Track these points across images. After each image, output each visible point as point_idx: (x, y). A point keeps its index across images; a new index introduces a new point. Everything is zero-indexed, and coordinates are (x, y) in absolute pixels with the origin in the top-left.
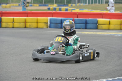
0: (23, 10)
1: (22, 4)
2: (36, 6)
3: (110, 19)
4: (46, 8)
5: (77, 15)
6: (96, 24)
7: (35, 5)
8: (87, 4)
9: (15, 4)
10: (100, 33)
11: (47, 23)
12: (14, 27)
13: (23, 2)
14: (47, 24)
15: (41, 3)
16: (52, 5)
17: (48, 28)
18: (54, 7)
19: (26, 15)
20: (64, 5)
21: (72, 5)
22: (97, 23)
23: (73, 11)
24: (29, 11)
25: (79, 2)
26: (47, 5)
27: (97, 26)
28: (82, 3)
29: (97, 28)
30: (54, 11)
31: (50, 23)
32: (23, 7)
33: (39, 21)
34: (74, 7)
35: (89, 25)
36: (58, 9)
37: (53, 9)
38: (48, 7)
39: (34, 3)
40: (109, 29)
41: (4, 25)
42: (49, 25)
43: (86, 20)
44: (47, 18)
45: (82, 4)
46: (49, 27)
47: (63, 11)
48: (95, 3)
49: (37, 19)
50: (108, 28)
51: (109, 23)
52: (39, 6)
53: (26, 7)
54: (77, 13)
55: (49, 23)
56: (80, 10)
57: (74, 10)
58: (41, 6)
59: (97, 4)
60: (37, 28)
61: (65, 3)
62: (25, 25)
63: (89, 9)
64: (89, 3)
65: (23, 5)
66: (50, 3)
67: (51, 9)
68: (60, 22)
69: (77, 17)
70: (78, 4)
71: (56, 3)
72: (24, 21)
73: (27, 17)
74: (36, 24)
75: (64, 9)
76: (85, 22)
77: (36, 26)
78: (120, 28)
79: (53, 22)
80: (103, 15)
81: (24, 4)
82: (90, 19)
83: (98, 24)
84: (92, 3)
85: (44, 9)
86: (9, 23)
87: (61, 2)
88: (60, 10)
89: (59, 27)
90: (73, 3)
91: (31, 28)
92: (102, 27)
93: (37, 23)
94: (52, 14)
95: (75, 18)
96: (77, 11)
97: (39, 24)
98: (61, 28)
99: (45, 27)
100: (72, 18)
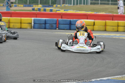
0: (7, 11)
1: (5, 5)
2: (21, 7)
3: (94, 20)
4: (30, 8)
5: (61, 16)
7: (19, 5)
8: (72, 5)
11: (31, 23)
13: (7, 2)
14: (31, 25)
15: (25, 4)
16: (37, 6)
17: (32, 28)
18: (39, 7)
19: (10, 15)
20: (49, 6)
21: (56, 6)
23: (57, 11)
24: (13, 11)
25: (63, 3)
26: (31, 5)
28: (67, 4)
30: (38, 12)
31: (34, 23)
32: (7, 7)
34: (58, 8)
35: (73, 25)
36: (43, 10)
37: (37, 9)
38: (33, 8)
39: (19, 3)
40: (93, 30)
42: (33, 26)
43: (70, 21)
44: (31, 18)
45: (67, 5)
46: (33, 28)
47: (48, 11)
48: (80, 4)
49: (21, 19)
51: (93, 24)
52: (24, 6)
53: (11, 7)
54: (61, 13)
55: (33, 24)
56: (64, 11)
57: (59, 10)
58: (26, 6)
59: (82, 5)
60: (21, 28)
61: (50, 4)
62: (9, 25)
63: (74, 10)
64: (74, 4)
65: (7, 5)
66: (35, 4)
67: (35, 10)
68: (44, 23)
69: (62, 18)
70: (63, 5)
71: (41, 3)
72: (8, 22)
73: (11, 17)
74: (20, 24)
75: (48, 9)
76: (69, 23)
78: (104, 30)
79: (37, 23)
80: (87, 16)
82: (74, 19)
84: (77, 4)
85: (29, 9)
87: (45, 3)
88: (45, 10)
89: (43, 28)
90: (58, 4)
91: (15, 28)
93: (21, 23)
94: (36, 14)
95: (59, 19)
96: (62, 11)
97: (22, 24)
98: (45, 28)
99: (29, 27)
100: (56, 19)
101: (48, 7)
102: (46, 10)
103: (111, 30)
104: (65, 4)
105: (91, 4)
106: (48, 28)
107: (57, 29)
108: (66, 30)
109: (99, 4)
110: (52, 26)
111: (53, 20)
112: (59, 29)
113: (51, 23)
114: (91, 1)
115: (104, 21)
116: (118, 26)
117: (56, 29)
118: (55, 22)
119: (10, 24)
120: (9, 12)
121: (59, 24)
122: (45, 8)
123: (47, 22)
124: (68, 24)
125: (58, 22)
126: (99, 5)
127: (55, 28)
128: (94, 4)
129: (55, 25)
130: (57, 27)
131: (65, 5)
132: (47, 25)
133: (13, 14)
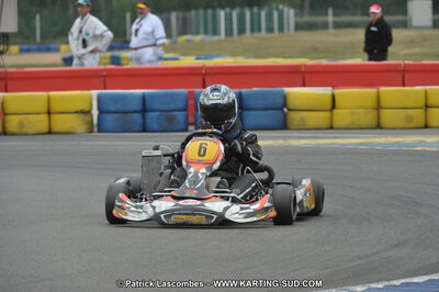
5: (200, 79)
6: (282, 109)
8: (223, 35)
10: (303, 142)
11: (88, 113)
14: (88, 118)
17: (91, 131)
19: (2, 84)
22: (285, 105)
24: (14, 70)
25: (183, 32)
27: (285, 115)
28: (197, 33)
29: (284, 125)
30: (112, 67)
31: (101, 111)
33: (56, 107)
34: (174, 50)
35: (252, 113)
36: (108, 61)
38: (67, 55)
40: (332, 128)
42: (95, 121)
43: (240, 94)
45: (198, 38)
46: (95, 129)
49: (49, 97)
50: (326, 124)
51: (329, 105)
52: (22, 51)
54: (201, 68)
55: (95, 113)
56: (198, 59)
57: (176, 59)
58: (29, 51)
60: (50, 132)
62: (4, 122)
63: (234, 55)
64: (229, 32)
68: (137, 106)
70: (182, 39)
73: (6, 91)
74: (44, 117)
77: (44, 128)
78: (374, 123)
79: (112, 108)
82: (255, 89)
83: (289, 110)
84: (242, 30)
88: (116, 61)
89: (137, 129)
91: (26, 134)
92: (302, 119)
93: (49, 113)
95: (196, 91)
96: (188, 61)
97: (55, 117)
98: (144, 130)
99: (81, 127)
100: (185, 91)
101: (122, 48)
102: (123, 62)
103: (402, 125)
104: (192, 33)
105: (298, 27)
106: (155, 126)
107: (191, 128)
109: (331, 25)
110: (171, 120)
111: (172, 95)
113: (166, 107)
114: (296, 15)
115: (372, 91)
116: (427, 106)
117: (186, 130)
118: (181, 104)
119: (9, 118)
122: (117, 53)
123: (149, 106)
125: (191, 102)
126: (331, 30)
127: (182, 126)
128: (311, 27)
129: (180, 116)
130: (191, 120)
131: (188, 37)
132: (152, 116)
133: (12, 79)
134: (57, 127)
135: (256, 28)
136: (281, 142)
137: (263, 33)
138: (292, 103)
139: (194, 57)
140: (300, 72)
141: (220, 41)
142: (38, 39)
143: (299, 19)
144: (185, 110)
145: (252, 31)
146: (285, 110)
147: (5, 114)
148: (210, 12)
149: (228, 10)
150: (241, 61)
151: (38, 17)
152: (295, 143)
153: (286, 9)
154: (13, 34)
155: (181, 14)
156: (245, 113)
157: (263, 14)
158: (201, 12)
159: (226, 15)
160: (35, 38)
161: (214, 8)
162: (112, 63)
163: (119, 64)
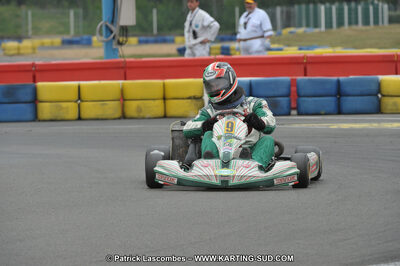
0: (107, 57)
2: (130, 45)
5: (302, 66)
6: (376, 95)
8: (323, 28)
9: (47, 41)
11: (200, 98)
12: (83, 115)
13: (107, 27)
14: (200, 103)
19: (122, 72)
22: (379, 91)
24: (132, 59)
25: (287, 24)
26: (168, 37)
27: (379, 101)
28: (300, 26)
29: (378, 110)
30: (221, 56)
32: (108, 44)
33: (170, 94)
34: (278, 42)
36: (219, 50)
41: (45, 110)
43: (338, 81)
44: (198, 80)
45: (301, 30)
49: (164, 85)
52: (140, 42)
53: (120, 44)
54: (303, 58)
56: (300, 49)
57: (280, 50)
58: (147, 42)
60: (165, 116)
62: (123, 107)
63: (332, 45)
64: (329, 25)
69: (305, 75)
70: (286, 32)
72: (118, 96)
73: (125, 79)
74: (160, 103)
76: (333, 90)
77: (160, 112)
80: (396, 62)
81: (112, 36)
82: (351, 77)
83: (383, 96)
84: (340, 23)
86: (64, 105)
88: (226, 51)
91: (143, 118)
92: (395, 104)
93: (164, 99)
95: (299, 78)
96: (292, 52)
97: (167, 102)
99: (194, 112)
100: (288, 78)
101: (231, 40)
102: (232, 52)
104: (295, 26)
105: (392, 20)
107: (294, 112)
108: (326, 114)
110: (276, 105)
111: (276, 82)
112: (299, 114)
113: (271, 93)
114: (389, 9)
117: (289, 114)
118: (284, 91)
120: (119, 63)
121: (299, 96)
122: (226, 44)
123: (255, 91)
124: (331, 96)
125: (294, 89)
127: (286, 110)
129: (284, 101)
130: (293, 105)
131: (292, 29)
133: (131, 68)
134: (171, 111)
135: (353, 21)
136: (375, 125)
137: (360, 26)
138: (385, 89)
139: (296, 48)
140: (393, 61)
141: (320, 33)
142: (155, 31)
143: (393, 13)
144: (288, 95)
145: (350, 23)
146: (380, 96)
147: (125, 100)
148: (311, 6)
149: (328, 5)
150: (340, 51)
151: (155, 11)
152: (388, 126)
153: (380, 4)
154: (132, 27)
155: (285, 8)
156: (344, 98)
157: (360, 8)
158: (304, 7)
159: (326, 9)
160: (152, 31)
161: (315, 3)
162: (222, 53)
163: (229, 54)
